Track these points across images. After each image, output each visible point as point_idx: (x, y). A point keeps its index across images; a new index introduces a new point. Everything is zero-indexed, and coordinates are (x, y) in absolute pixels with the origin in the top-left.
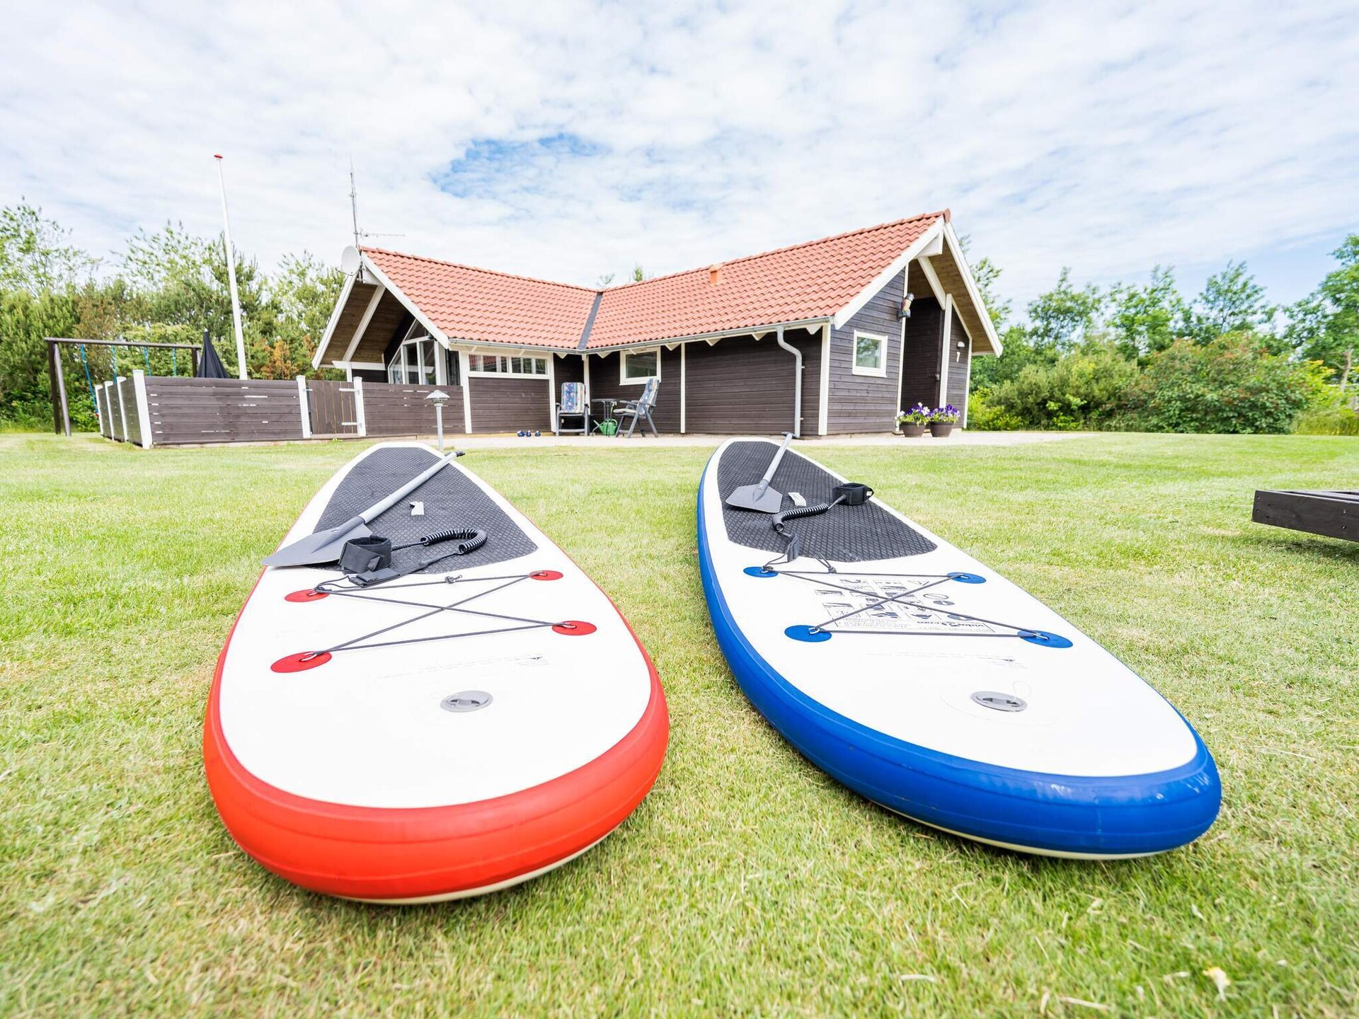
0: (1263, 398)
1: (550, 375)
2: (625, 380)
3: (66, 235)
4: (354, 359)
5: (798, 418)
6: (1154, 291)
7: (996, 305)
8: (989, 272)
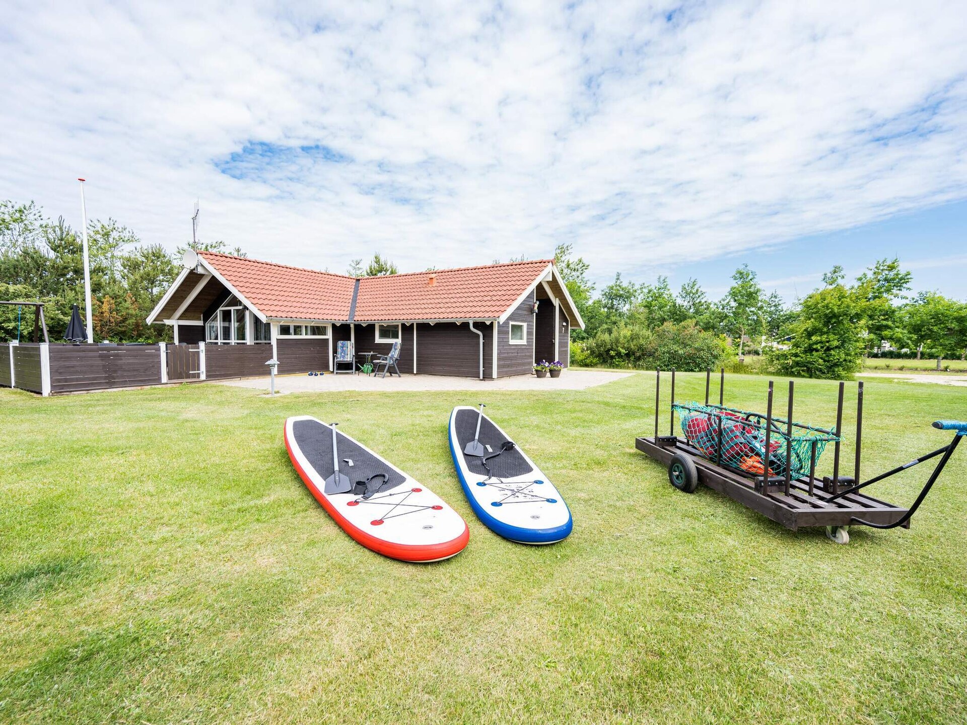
0: (702, 354)
1: (329, 335)
2: (378, 340)
4: (181, 318)
5: (481, 369)
6: (659, 289)
7: (588, 285)
8: (583, 266)
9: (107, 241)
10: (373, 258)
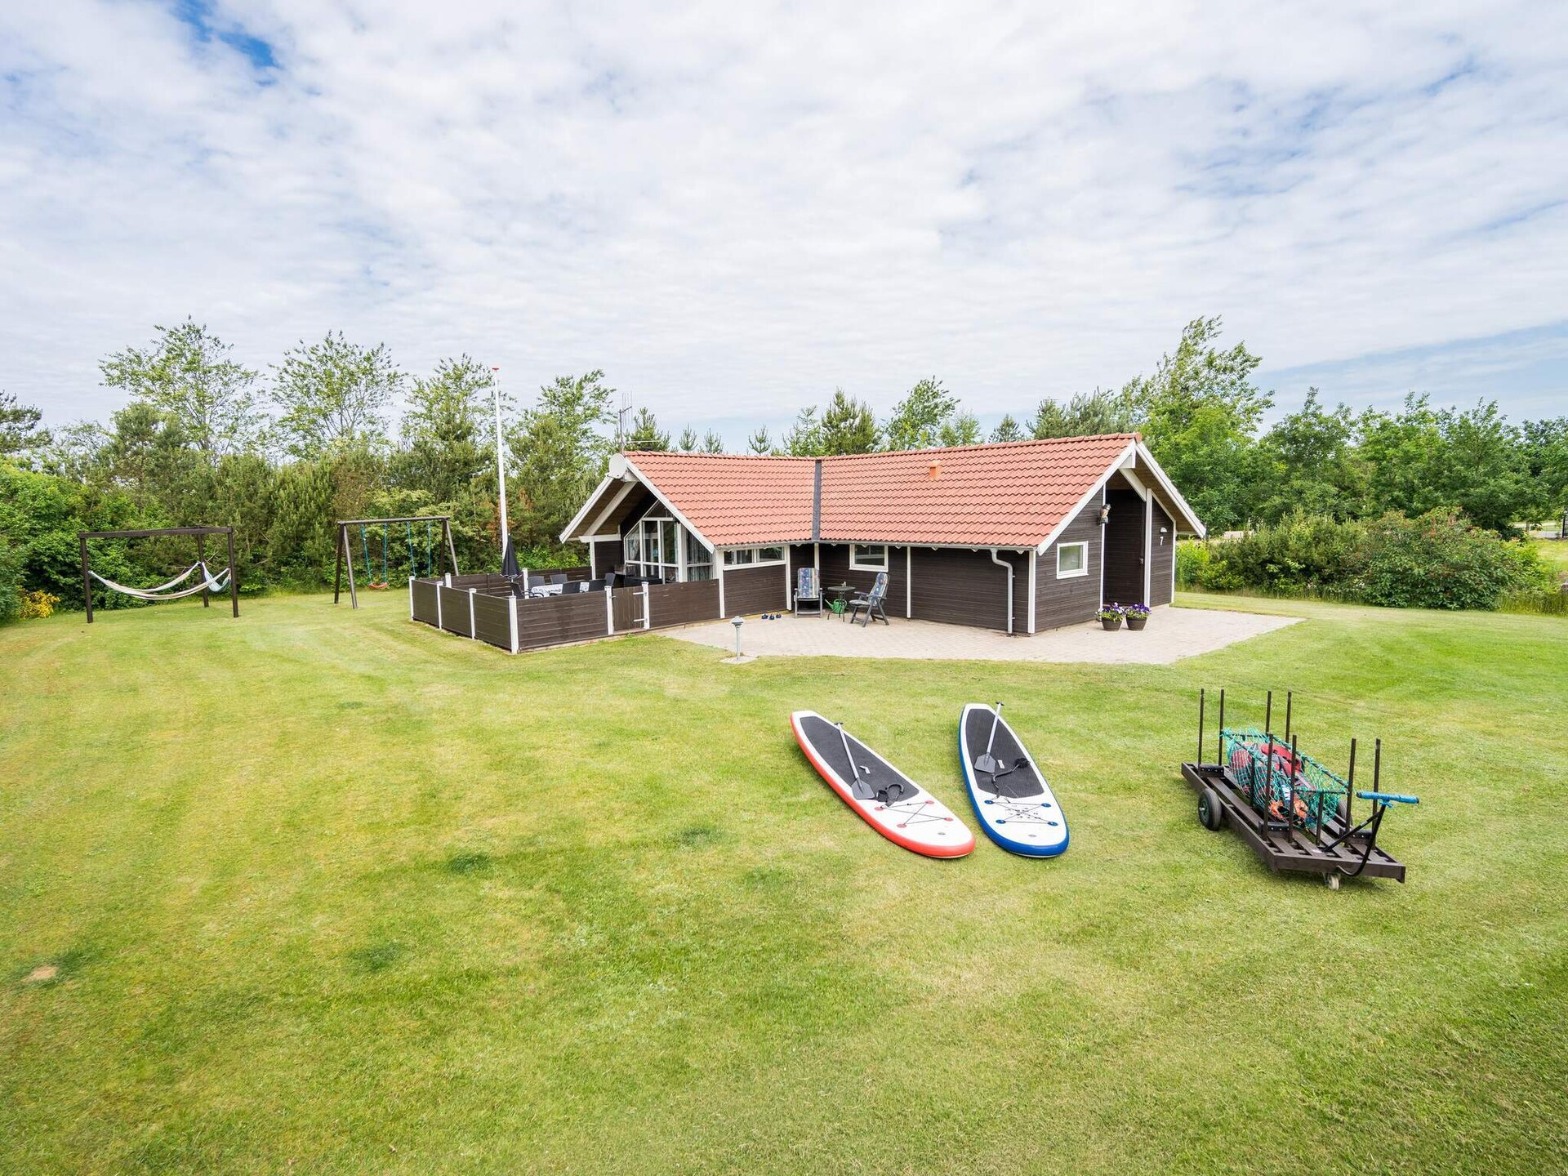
0: (1466, 575)
1: (786, 560)
2: (853, 566)
3: (226, 349)
4: (599, 533)
5: (1010, 618)
6: (1407, 420)
7: (1256, 397)
8: (1243, 359)
9: (458, 387)
10: (832, 398)
